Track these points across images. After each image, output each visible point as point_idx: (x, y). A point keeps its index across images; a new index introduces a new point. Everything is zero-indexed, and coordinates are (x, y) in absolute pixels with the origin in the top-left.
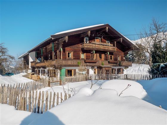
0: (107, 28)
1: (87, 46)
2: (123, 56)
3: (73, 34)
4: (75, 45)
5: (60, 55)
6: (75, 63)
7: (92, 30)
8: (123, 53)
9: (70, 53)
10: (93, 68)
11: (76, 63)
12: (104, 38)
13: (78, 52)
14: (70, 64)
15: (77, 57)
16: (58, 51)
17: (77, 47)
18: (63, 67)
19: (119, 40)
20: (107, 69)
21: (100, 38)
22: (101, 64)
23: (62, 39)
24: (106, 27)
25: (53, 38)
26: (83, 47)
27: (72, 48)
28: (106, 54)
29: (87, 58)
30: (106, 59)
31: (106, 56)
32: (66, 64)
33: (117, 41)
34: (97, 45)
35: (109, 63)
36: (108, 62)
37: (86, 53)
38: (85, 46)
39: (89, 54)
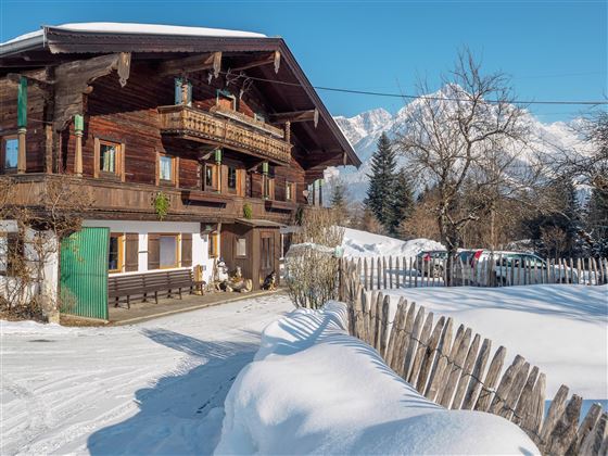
0: (278, 55)
1: (193, 125)
2: (301, 186)
3: (156, 50)
4: (136, 112)
5: (60, 152)
6: (142, 199)
7: (231, 49)
8: (303, 172)
9: (110, 148)
10: (209, 228)
11: (146, 200)
12: (246, 98)
13: (147, 150)
14: (121, 204)
15: (141, 173)
16: (49, 128)
17: (145, 124)
18: (85, 223)
19: (303, 116)
20: (266, 235)
21: (233, 97)
22: (241, 213)
23: (89, 63)
24: (274, 52)
25: (57, 45)
26: (177, 124)
27: (120, 122)
28: (255, 169)
29: (185, 180)
30: (253, 192)
31: (251, 179)
32: (103, 204)
33: (296, 120)
34: (230, 126)
35: (268, 207)
36: (263, 206)
37: (182, 157)
38: (187, 124)
39: (193, 162)
